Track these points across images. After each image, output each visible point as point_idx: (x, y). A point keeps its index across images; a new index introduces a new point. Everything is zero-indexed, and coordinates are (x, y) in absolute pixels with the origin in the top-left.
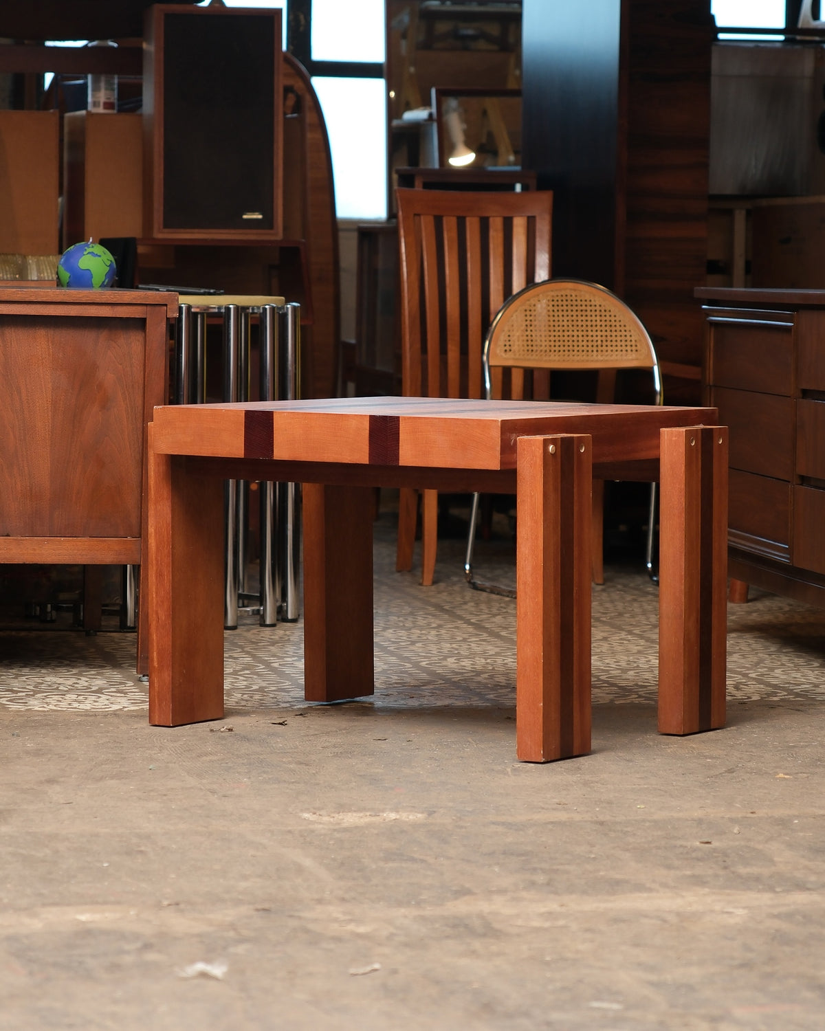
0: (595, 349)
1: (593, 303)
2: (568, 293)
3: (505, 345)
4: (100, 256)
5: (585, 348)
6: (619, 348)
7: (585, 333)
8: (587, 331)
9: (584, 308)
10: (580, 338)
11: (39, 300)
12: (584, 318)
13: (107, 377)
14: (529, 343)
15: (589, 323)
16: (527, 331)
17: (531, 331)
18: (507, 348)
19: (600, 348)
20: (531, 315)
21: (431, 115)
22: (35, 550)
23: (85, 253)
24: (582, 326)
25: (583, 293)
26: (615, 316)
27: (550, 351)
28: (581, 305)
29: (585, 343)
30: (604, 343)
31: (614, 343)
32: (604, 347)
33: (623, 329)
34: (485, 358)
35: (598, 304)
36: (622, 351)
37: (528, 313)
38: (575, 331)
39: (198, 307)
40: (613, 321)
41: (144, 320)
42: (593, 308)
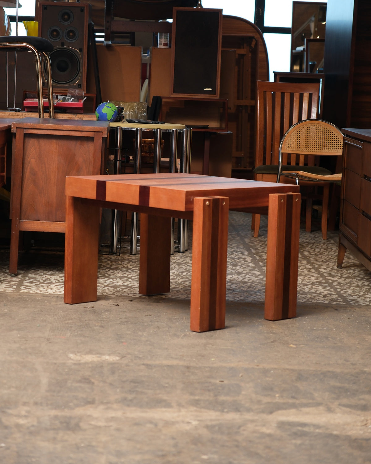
0: (325, 147)
1: (326, 129)
2: (316, 124)
3: (288, 145)
4: (111, 108)
5: (321, 147)
6: (335, 147)
7: (322, 141)
8: (323, 140)
9: (322, 131)
10: (320, 143)
11: (52, 128)
12: (322, 135)
13: (80, 159)
14: (298, 144)
15: (324, 137)
16: (298, 139)
17: (299, 139)
18: (289, 146)
19: (327, 147)
20: (300, 133)
21: (304, 48)
22: (48, 226)
23: (105, 106)
24: (321, 138)
25: (322, 125)
26: (334, 134)
27: (307, 148)
28: (321, 130)
29: (321, 145)
30: (329, 145)
31: (333, 145)
32: (329, 147)
33: (337, 140)
34: (280, 149)
35: (328, 129)
36: (336, 148)
37: (299, 132)
38: (318, 140)
39: (148, 129)
40: (333, 136)
41: (94, 137)
42: (326, 131)
